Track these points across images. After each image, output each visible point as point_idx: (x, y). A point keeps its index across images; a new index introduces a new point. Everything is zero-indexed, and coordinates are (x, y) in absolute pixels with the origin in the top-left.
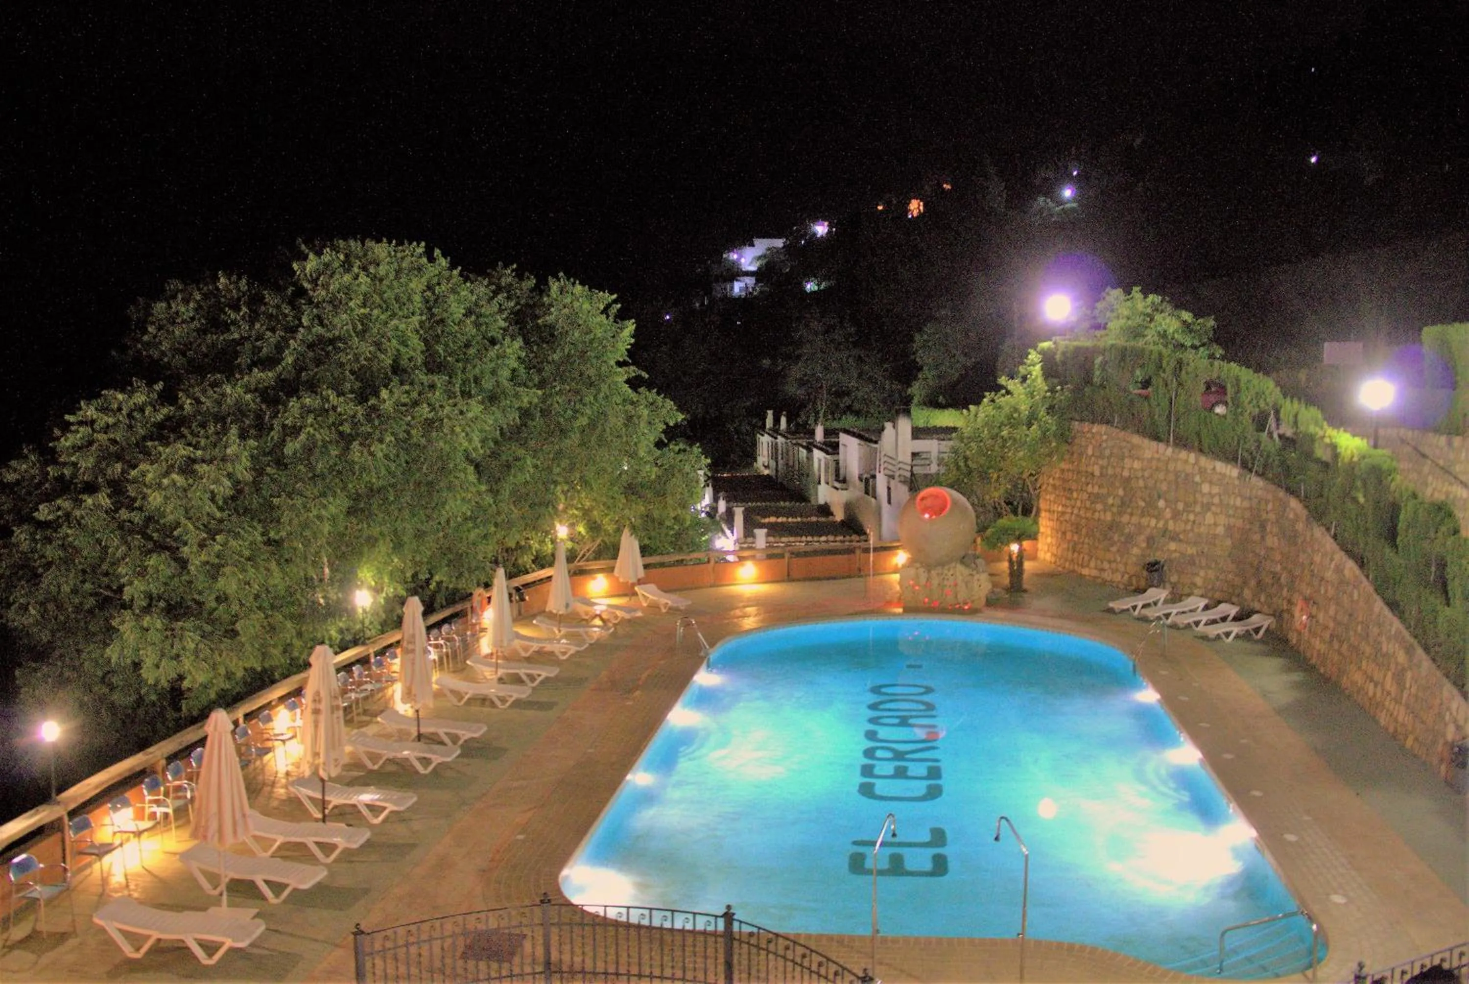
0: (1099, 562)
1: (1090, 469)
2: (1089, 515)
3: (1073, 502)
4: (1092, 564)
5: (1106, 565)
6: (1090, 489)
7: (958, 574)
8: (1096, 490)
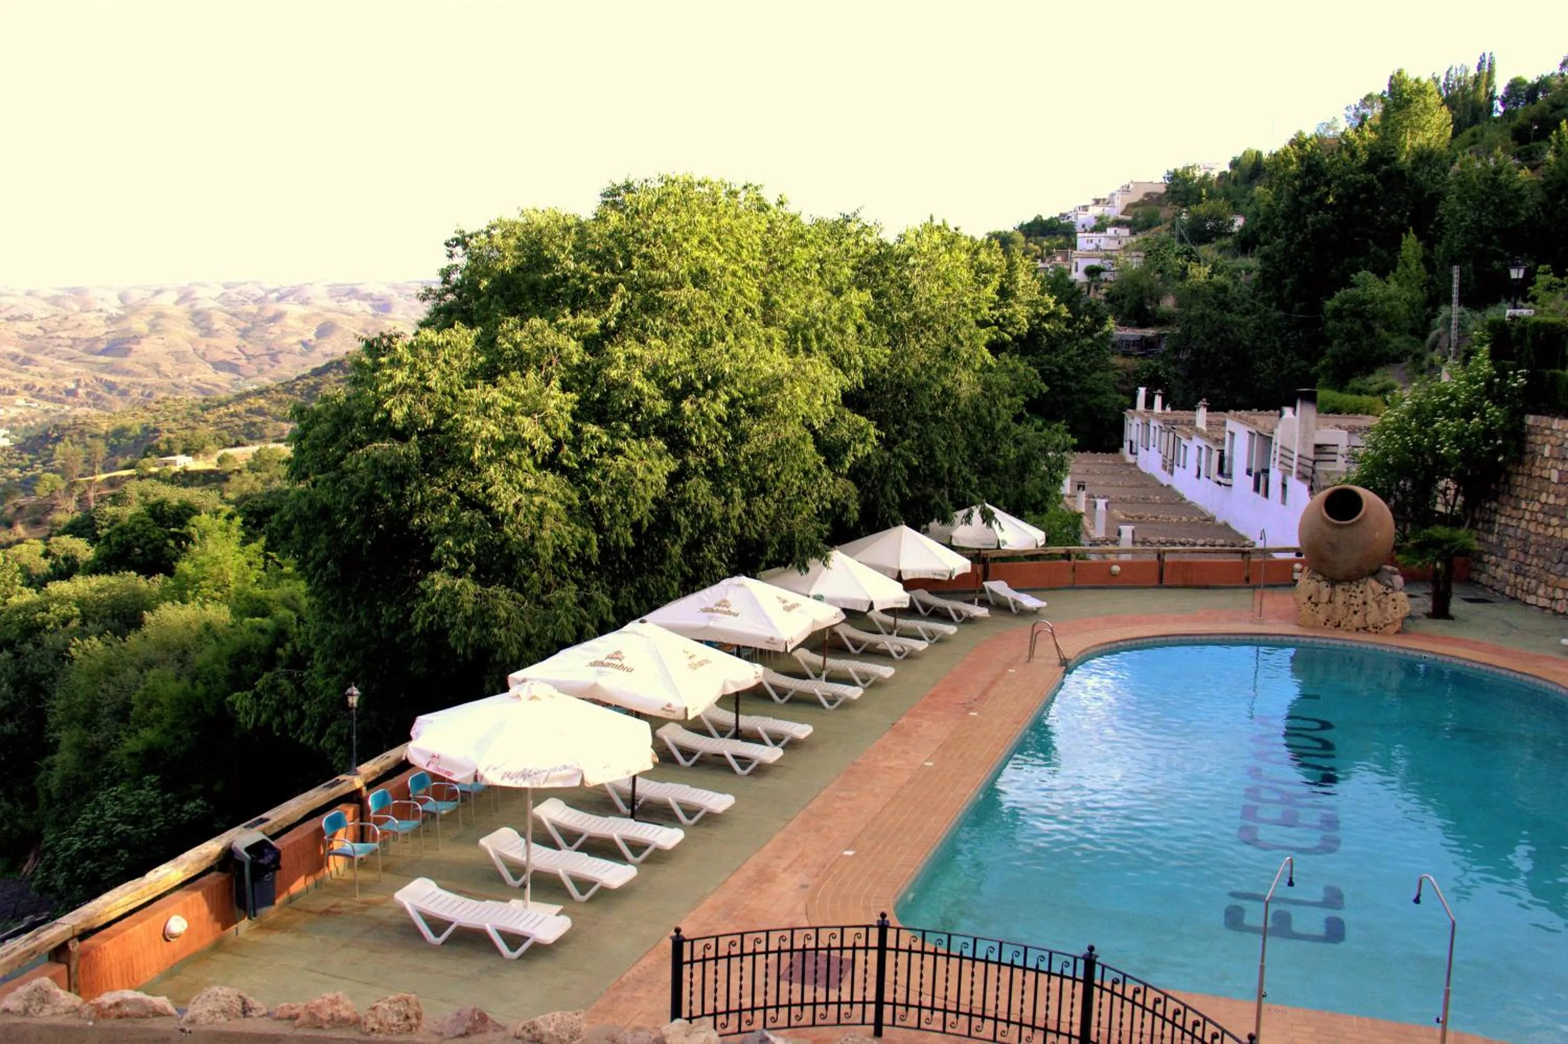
0: (1550, 589)
1: (1545, 474)
2: (1541, 530)
3: (1521, 512)
4: (1541, 592)
5: (1559, 594)
6: (1543, 498)
7: (1369, 591)
8: (1552, 500)
